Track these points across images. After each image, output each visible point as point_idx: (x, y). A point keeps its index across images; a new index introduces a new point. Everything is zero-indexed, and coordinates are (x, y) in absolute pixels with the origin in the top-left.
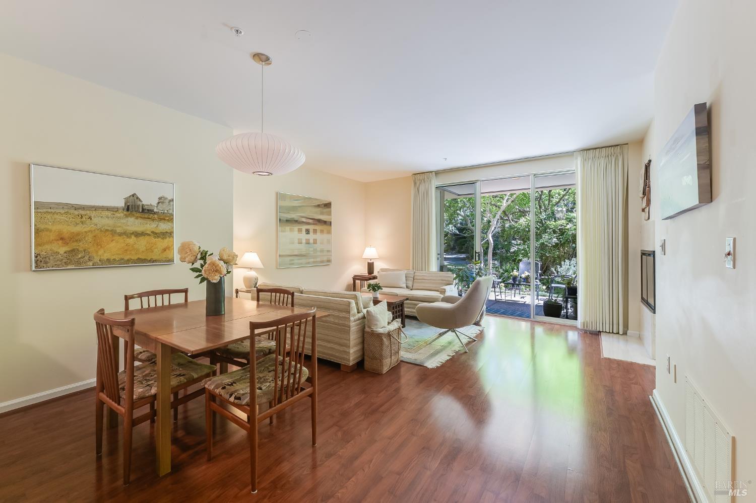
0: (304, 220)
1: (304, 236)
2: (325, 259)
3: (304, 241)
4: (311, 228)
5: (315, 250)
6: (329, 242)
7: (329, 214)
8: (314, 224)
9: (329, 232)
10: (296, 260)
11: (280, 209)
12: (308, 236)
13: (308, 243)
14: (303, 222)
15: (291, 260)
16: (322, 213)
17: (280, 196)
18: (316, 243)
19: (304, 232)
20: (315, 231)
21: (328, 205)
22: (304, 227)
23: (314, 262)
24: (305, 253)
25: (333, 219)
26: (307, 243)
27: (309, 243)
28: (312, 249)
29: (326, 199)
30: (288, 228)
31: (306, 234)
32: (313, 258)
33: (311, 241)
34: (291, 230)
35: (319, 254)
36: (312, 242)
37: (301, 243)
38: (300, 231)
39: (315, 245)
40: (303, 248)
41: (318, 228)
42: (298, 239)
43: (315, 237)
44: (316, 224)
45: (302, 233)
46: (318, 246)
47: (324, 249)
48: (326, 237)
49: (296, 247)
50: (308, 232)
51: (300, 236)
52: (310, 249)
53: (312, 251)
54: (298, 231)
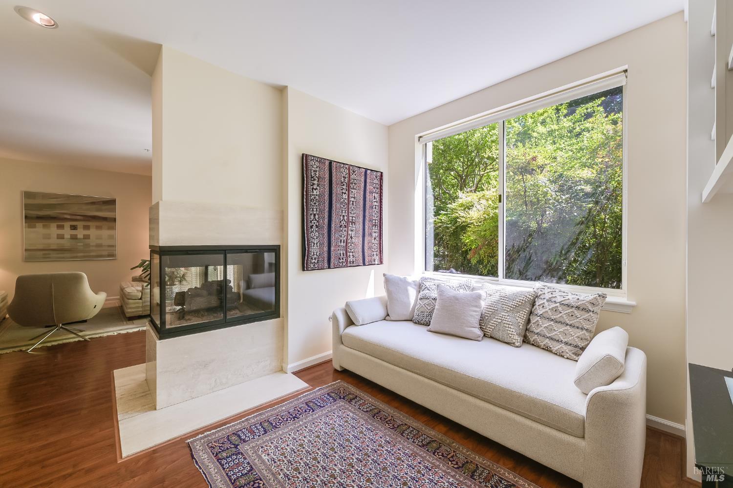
0: (67, 217)
1: (67, 232)
2: (106, 253)
3: (67, 236)
4: (80, 224)
5: (88, 245)
6: (112, 237)
7: (114, 210)
8: (84, 220)
9: (113, 228)
10: (53, 254)
11: (27, 206)
12: (74, 232)
13: (74, 238)
14: (65, 219)
15: (44, 254)
17: (29, 195)
18: (89, 238)
19: (67, 228)
20: (87, 228)
21: (112, 202)
22: (67, 225)
23: (84, 257)
24: (69, 247)
25: (118, 215)
26: (71, 239)
27: (76, 239)
28: (81, 244)
29: (108, 197)
30: (39, 225)
31: (71, 229)
32: (84, 253)
33: (80, 236)
34: (44, 226)
35: (92, 248)
36: (82, 237)
37: (64, 238)
38: (60, 227)
39: (87, 240)
40: (66, 243)
41: (92, 224)
42: (58, 235)
43: (86, 232)
44: (89, 221)
45: (64, 229)
46: (93, 241)
47: (103, 244)
48: (105, 233)
49: (54, 242)
50: (74, 228)
51: (60, 232)
52: (79, 244)
53: (81, 246)
54: (57, 227)
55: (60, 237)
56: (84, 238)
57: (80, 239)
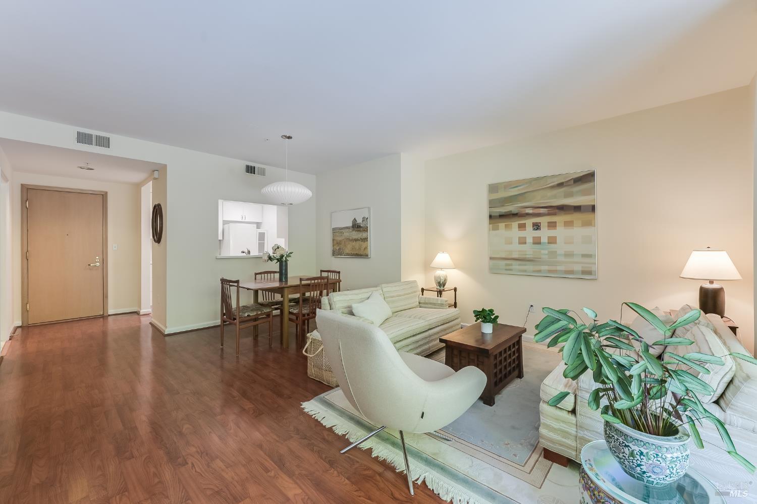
0: (530, 211)
1: (529, 234)
2: (578, 268)
3: (530, 240)
4: (543, 221)
5: (553, 254)
6: (588, 240)
7: (591, 192)
8: (549, 214)
9: (590, 223)
10: (516, 266)
11: (492, 203)
12: (537, 233)
13: (537, 241)
14: (528, 215)
15: (507, 265)
16: (570, 195)
17: (493, 188)
18: (555, 243)
19: (529, 227)
20: (552, 225)
21: (588, 177)
22: (529, 222)
23: (550, 271)
24: (532, 256)
26: (534, 243)
27: (540, 243)
28: (546, 252)
29: (580, 170)
30: (502, 225)
31: (534, 229)
32: (549, 265)
33: (544, 240)
34: (507, 227)
35: (559, 259)
36: (546, 241)
37: (526, 243)
38: (522, 227)
39: (552, 246)
40: (528, 250)
41: (560, 219)
42: (519, 238)
43: (552, 233)
44: (555, 214)
45: (525, 230)
46: (560, 248)
47: (575, 253)
48: (578, 232)
49: (516, 250)
50: (537, 227)
51: (522, 234)
52: (543, 252)
53: (546, 254)
54: (519, 228)
55: (522, 241)
56: (548, 243)
57: (544, 243)
